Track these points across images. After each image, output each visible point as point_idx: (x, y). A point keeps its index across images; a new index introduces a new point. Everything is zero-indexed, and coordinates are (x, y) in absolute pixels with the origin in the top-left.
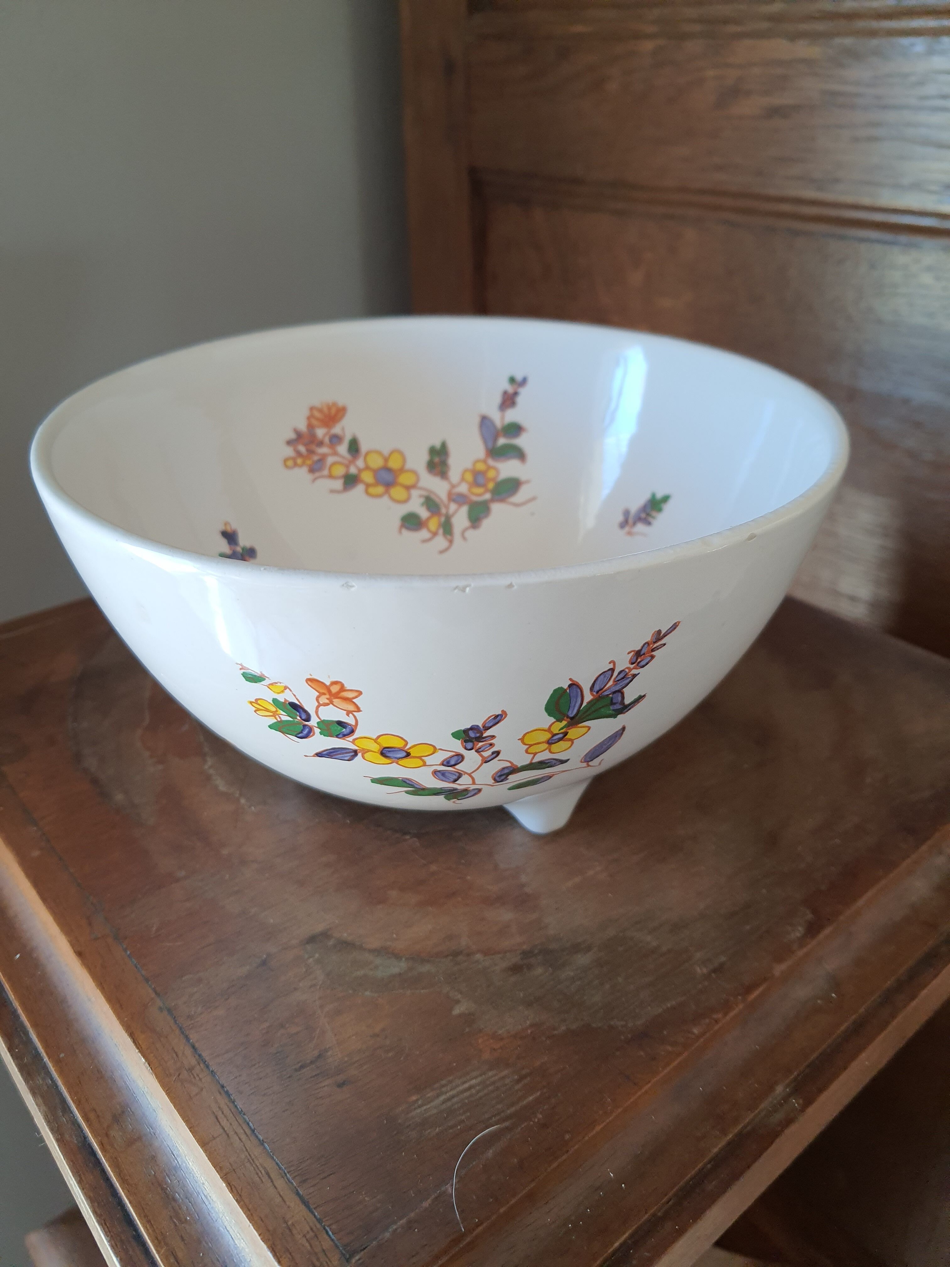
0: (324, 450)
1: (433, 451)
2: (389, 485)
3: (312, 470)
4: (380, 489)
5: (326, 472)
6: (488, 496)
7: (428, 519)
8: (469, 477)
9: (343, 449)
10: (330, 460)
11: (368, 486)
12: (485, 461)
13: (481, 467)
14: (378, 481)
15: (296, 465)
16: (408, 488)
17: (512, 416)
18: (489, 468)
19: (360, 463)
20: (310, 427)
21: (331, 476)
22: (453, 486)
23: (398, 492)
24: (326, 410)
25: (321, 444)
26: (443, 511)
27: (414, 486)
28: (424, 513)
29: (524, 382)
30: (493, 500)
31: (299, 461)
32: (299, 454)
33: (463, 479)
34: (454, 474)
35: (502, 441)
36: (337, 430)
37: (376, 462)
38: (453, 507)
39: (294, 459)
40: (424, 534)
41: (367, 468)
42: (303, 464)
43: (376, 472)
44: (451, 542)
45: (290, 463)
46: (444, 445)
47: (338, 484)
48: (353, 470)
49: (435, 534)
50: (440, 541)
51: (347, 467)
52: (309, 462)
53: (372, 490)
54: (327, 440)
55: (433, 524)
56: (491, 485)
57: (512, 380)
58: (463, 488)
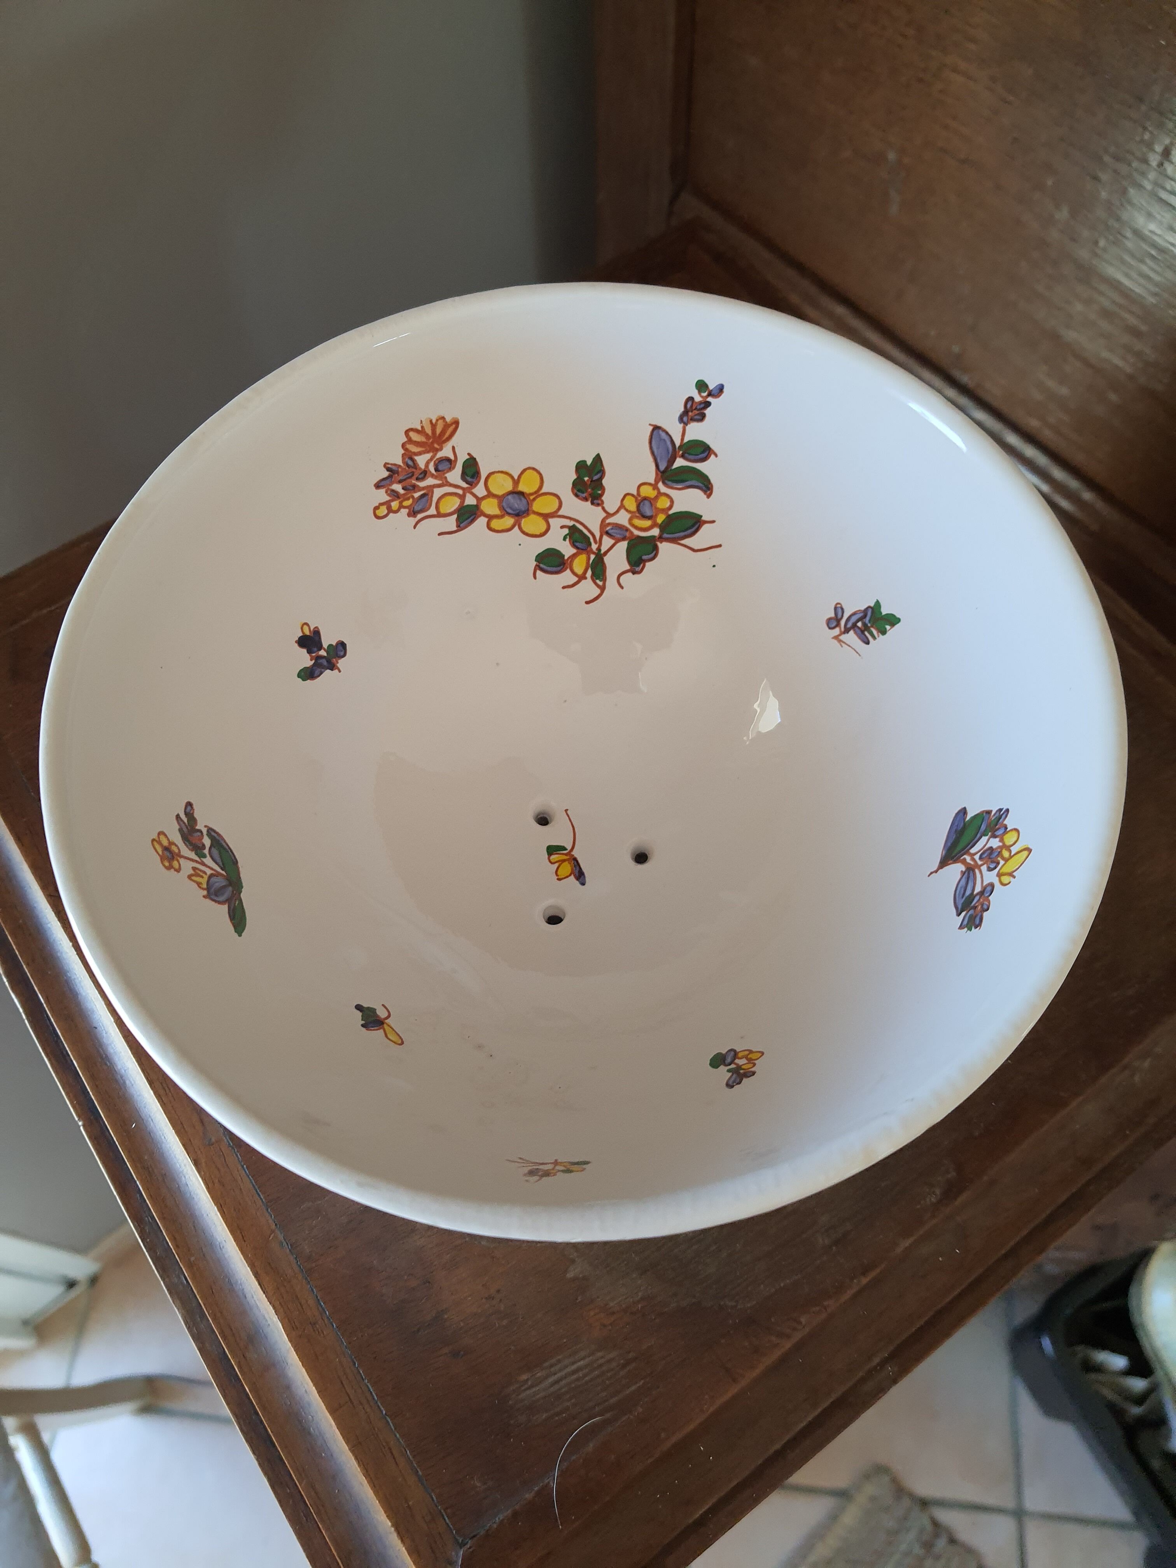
0: (430, 481)
1: (581, 467)
2: (519, 515)
3: (413, 513)
4: (509, 521)
5: (432, 511)
6: (655, 532)
7: (574, 556)
8: (631, 504)
9: (455, 476)
10: (438, 493)
11: (490, 518)
12: (655, 486)
13: (648, 492)
14: (505, 512)
15: (390, 510)
16: (546, 517)
17: (695, 432)
18: (660, 494)
19: (480, 490)
20: (409, 456)
21: (439, 515)
22: (609, 515)
23: (532, 523)
24: (429, 431)
25: (425, 474)
26: (594, 547)
27: (554, 515)
28: (567, 550)
29: (720, 390)
30: (661, 538)
31: (395, 505)
32: (395, 495)
33: (622, 506)
34: (611, 500)
35: (680, 462)
36: (446, 452)
37: (502, 486)
38: (607, 542)
39: (387, 504)
40: (567, 577)
41: (490, 495)
42: (401, 507)
43: (501, 499)
44: (603, 589)
45: (383, 511)
46: (598, 459)
47: (451, 523)
48: (470, 500)
49: (582, 577)
50: (588, 588)
51: (462, 497)
52: (407, 503)
53: (495, 524)
54: (432, 468)
55: (579, 564)
56: (661, 518)
57: (701, 386)
58: (622, 519)
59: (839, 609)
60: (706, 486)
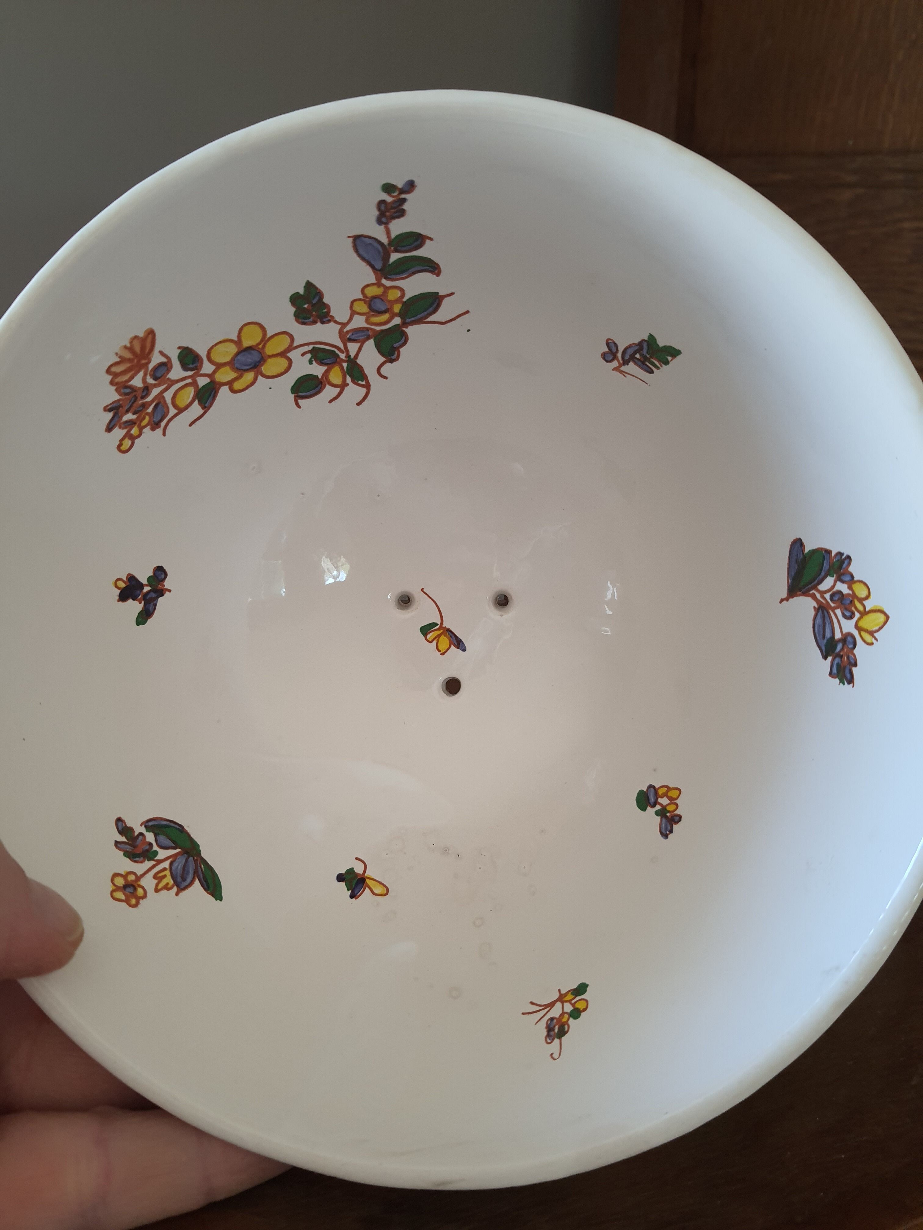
0: (155, 392)
1: (295, 299)
2: (256, 367)
3: (155, 426)
4: (250, 376)
5: (173, 411)
6: (397, 321)
7: (326, 373)
8: (363, 308)
9: (177, 372)
10: (168, 396)
11: (230, 384)
12: (378, 284)
13: (373, 291)
14: (241, 372)
15: (133, 438)
16: (283, 354)
17: (398, 227)
18: (387, 289)
19: (207, 368)
20: (123, 387)
21: (181, 411)
22: (344, 325)
23: (272, 366)
24: (128, 355)
25: (147, 389)
26: (343, 356)
27: (290, 348)
28: (318, 370)
29: (411, 186)
30: (405, 324)
31: (135, 431)
32: (131, 423)
33: (353, 313)
34: (340, 312)
35: (394, 257)
36: (156, 359)
37: (227, 352)
38: (353, 348)
39: (128, 436)
40: (329, 392)
41: (219, 366)
42: (141, 429)
43: (231, 364)
44: (368, 386)
45: (127, 443)
46: (309, 286)
47: (196, 409)
48: (202, 382)
49: (343, 386)
50: (354, 391)
51: (194, 384)
52: (144, 423)
53: (237, 385)
54: (150, 380)
55: (336, 376)
56: (397, 308)
57: (388, 188)
58: (359, 322)
59: (611, 345)
60: (433, 267)
